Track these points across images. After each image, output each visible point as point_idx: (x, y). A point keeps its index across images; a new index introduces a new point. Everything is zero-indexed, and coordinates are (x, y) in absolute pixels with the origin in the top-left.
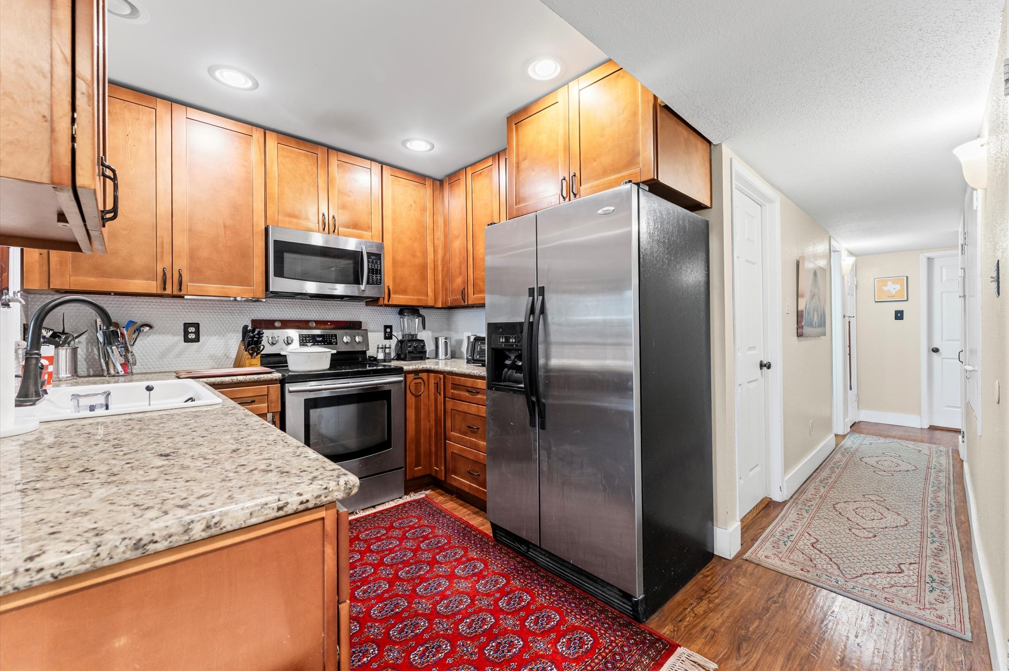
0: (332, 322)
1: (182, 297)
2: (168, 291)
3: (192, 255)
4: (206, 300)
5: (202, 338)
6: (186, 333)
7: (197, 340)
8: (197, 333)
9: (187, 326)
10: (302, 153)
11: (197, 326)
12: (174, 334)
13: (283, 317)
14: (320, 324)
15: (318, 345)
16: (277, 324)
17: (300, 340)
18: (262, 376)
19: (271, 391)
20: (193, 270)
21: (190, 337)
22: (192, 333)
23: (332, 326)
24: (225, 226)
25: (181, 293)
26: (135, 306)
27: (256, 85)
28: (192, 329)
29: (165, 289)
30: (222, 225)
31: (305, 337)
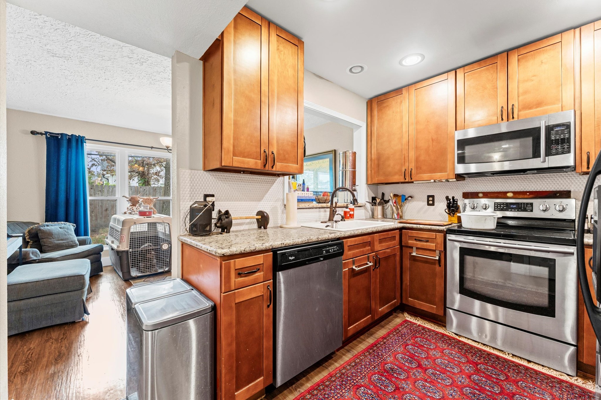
0: (531, 193)
1: (412, 182)
2: (407, 180)
3: (417, 160)
4: (419, 183)
5: (435, 204)
6: (428, 201)
7: (433, 204)
8: (433, 201)
9: (429, 197)
10: (483, 70)
11: (433, 197)
12: (423, 201)
13: (486, 190)
14: (517, 194)
15: (511, 211)
16: (481, 195)
17: (495, 206)
18: (433, 227)
19: (438, 237)
20: (417, 168)
21: (430, 203)
22: (431, 201)
23: (531, 196)
24: (432, 140)
25: (412, 180)
26: (408, 188)
27: (423, 57)
28: (431, 199)
29: (405, 179)
30: (431, 140)
31: (500, 205)
